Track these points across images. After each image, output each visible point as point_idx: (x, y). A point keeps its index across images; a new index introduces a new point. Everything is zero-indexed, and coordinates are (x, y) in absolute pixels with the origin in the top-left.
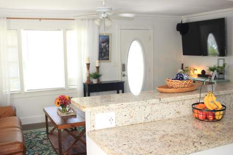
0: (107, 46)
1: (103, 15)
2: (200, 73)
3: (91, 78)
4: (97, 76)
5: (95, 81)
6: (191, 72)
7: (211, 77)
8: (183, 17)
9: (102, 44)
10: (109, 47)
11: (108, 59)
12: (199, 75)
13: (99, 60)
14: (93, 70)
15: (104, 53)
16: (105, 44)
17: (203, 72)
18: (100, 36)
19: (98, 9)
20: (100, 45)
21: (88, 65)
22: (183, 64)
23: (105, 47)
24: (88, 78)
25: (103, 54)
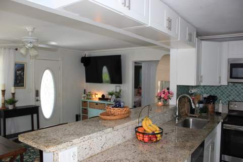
0: (22, 73)
1: (29, 45)
2: (101, 97)
3: (6, 104)
4: (13, 102)
5: (10, 107)
6: (94, 96)
7: (110, 100)
8: (86, 52)
9: (18, 72)
10: (24, 75)
11: (23, 86)
12: (100, 99)
13: (14, 86)
14: (8, 96)
15: (19, 80)
16: (20, 72)
17: (103, 96)
18: (16, 64)
19: (24, 39)
20: (16, 73)
21: (4, 92)
22: (85, 90)
23: (20, 75)
24: (4, 104)
25: (18, 82)
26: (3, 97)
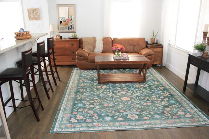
21: (205, 34)
26: (204, 41)
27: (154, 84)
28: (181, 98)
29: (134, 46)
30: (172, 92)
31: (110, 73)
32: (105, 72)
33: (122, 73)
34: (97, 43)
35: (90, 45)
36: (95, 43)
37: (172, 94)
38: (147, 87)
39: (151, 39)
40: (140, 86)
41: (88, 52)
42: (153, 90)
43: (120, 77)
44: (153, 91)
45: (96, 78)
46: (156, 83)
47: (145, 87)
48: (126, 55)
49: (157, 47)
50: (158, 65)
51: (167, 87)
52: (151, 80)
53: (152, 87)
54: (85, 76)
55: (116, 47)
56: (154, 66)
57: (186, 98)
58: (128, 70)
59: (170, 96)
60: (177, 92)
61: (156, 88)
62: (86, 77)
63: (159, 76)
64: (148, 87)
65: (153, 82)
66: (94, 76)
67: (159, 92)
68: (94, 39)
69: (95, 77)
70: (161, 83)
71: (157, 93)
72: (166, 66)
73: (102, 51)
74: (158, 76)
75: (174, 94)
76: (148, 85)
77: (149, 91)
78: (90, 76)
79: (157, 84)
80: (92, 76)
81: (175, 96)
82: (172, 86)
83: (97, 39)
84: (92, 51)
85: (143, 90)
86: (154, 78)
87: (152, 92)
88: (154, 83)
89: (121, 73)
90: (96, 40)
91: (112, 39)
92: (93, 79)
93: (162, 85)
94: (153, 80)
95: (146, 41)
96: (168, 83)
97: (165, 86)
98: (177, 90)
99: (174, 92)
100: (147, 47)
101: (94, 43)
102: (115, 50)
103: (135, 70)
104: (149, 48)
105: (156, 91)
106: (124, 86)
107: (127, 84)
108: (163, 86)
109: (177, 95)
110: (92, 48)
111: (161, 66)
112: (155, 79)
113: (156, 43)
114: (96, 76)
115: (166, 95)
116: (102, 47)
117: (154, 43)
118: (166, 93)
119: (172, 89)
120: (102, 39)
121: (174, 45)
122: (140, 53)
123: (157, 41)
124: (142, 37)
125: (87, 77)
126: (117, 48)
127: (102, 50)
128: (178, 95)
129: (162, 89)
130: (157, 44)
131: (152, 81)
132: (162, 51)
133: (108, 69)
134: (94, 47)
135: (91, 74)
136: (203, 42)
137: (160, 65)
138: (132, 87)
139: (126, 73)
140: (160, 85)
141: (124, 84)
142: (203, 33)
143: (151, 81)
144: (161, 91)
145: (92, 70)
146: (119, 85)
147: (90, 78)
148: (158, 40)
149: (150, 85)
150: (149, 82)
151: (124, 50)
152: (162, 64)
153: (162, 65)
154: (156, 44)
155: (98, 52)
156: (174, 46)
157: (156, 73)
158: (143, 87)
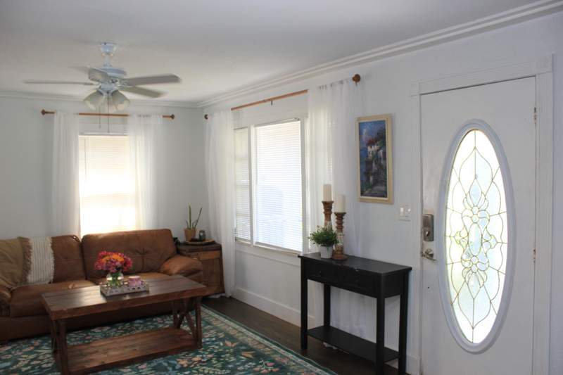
0: (381, 153)
9: (369, 149)
10: (385, 158)
11: (384, 194)
13: (362, 193)
15: (374, 175)
16: (376, 147)
18: (361, 125)
20: (363, 152)
21: (327, 205)
23: (376, 157)
25: (371, 179)
26: (328, 223)
27: (225, 349)
28: (305, 370)
29: (144, 253)
30: (277, 358)
31: (89, 340)
32: (73, 340)
33: (125, 333)
34: (33, 254)
35: (10, 262)
36: (29, 256)
37: (281, 365)
38: (211, 359)
39: (186, 231)
40: (190, 360)
41: (8, 286)
42: (228, 363)
43: (126, 347)
44: (230, 366)
45: (50, 365)
46: (229, 343)
47: (205, 360)
48: (137, 280)
49: (207, 250)
50: (214, 297)
51: (261, 348)
52: (214, 339)
53: (223, 356)
54: (8, 364)
55: (107, 261)
56: (206, 301)
57: (316, 366)
58: (138, 321)
59: (277, 369)
60: (290, 355)
61: (235, 356)
62: (11, 366)
63: (229, 326)
64: (214, 359)
65: (222, 344)
66: (41, 358)
67: (246, 366)
68: (24, 246)
69: (46, 361)
70: (241, 343)
71: (243, 370)
72: (233, 297)
73: (52, 278)
74: (226, 324)
75: (285, 361)
76: (210, 353)
77: (222, 369)
78: (26, 362)
79: (233, 345)
80: (32, 360)
81: (290, 366)
82: (272, 342)
83: (32, 242)
84: (18, 281)
85: (204, 369)
86: (217, 332)
87: (229, 369)
88: (225, 344)
89: (122, 333)
90: (30, 247)
91: (81, 240)
92: (41, 369)
93: (246, 345)
94: (218, 339)
95: (174, 235)
96: (258, 338)
97: (255, 347)
98: (287, 350)
99: (282, 356)
100: (179, 252)
101: (24, 256)
102: (105, 269)
103: (159, 319)
104: (185, 253)
105: (239, 366)
106: (147, 369)
107: (154, 363)
108: (250, 349)
109: (294, 364)
110: (18, 272)
111: (222, 297)
112: (221, 335)
113: (202, 239)
114: (48, 356)
115: (267, 369)
116: (53, 265)
117: (196, 240)
118: (266, 364)
119: (276, 352)
120: (49, 241)
121: (249, 238)
122: (162, 270)
123: (201, 234)
124: (161, 227)
125: (15, 367)
126: (113, 262)
127: (52, 274)
128: (297, 363)
129: (250, 356)
130: (203, 243)
131: (216, 341)
132: (220, 259)
133: (78, 330)
134: (26, 269)
135: (26, 353)
136: (326, 224)
137: (218, 296)
138: (170, 369)
139: (138, 331)
140: (242, 346)
141: (144, 366)
142: (322, 205)
143: (213, 341)
144: (250, 363)
145: (26, 341)
146: (130, 370)
147: (29, 367)
148: (203, 232)
149: (216, 353)
150: (209, 345)
151: (131, 266)
152: (224, 292)
153: (223, 295)
154: (200, 243)
155: (38, 284)
156: (249, 243)
157: (217, 319)
158: (200, 361)
